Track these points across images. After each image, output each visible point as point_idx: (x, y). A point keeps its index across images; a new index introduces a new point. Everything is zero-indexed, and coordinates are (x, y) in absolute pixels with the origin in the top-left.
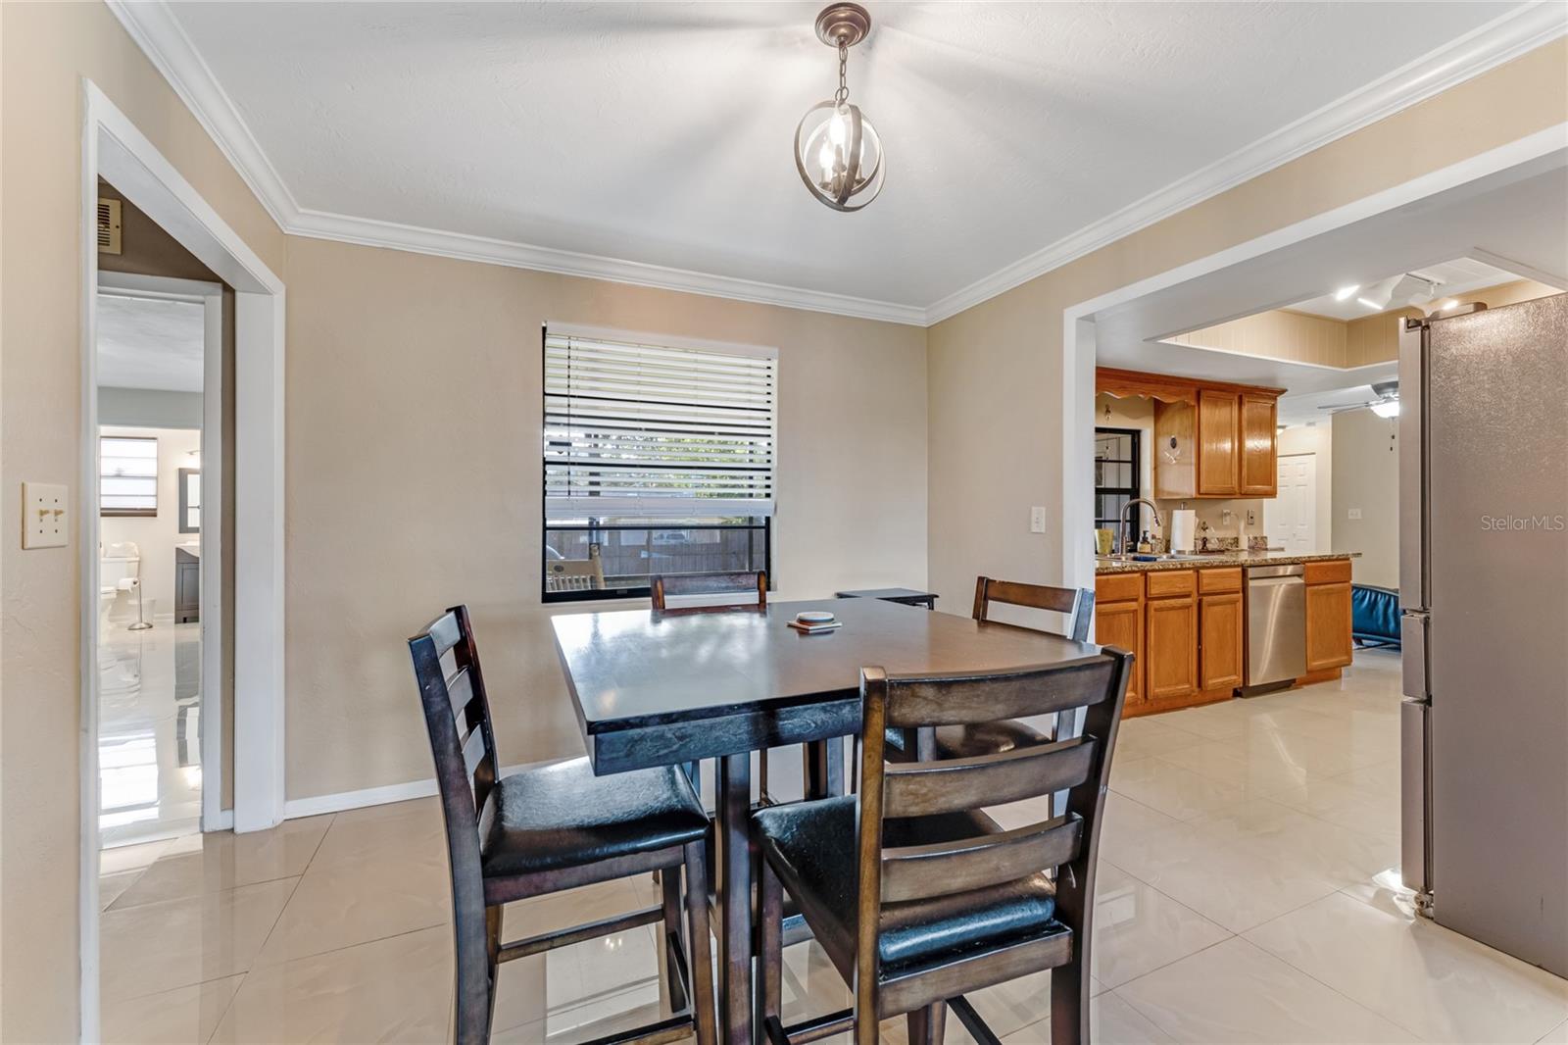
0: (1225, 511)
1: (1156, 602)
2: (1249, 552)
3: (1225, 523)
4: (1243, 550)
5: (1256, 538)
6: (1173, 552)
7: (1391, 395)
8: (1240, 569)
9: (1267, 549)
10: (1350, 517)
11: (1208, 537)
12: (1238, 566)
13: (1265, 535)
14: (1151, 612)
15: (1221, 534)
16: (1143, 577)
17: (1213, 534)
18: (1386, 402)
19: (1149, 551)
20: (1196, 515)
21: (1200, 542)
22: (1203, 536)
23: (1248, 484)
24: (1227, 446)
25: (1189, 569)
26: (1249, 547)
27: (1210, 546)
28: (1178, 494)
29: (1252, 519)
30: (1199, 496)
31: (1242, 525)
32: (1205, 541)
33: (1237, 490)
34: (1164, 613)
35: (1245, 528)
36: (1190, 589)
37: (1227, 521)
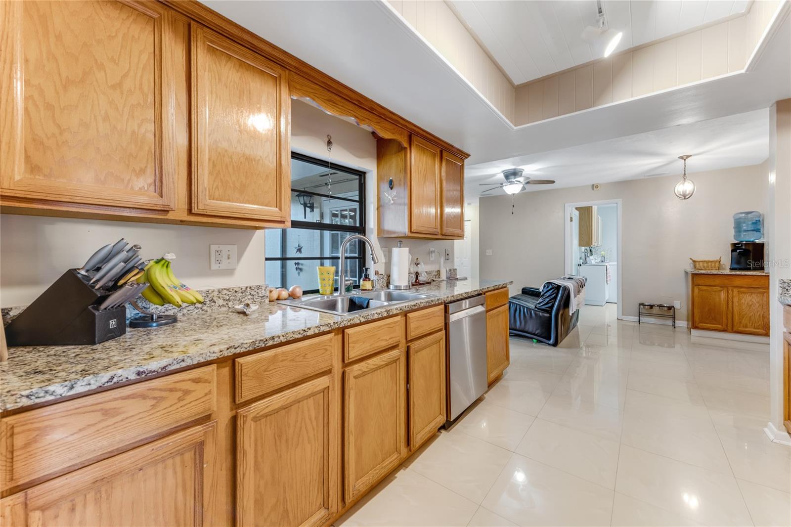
0: (431, 249)
1: (356, 367)
2: (447, 282)
3: (431, 259)
4: (443, 280)
5: (450, 270)
6: (391, 287)
7: (513, 180)
8: (443, 306)
9: (457, 279)
10: (487, 254)
11: (419, 272)
12: (441, 304)
13: (455, 268)
14: (351, 382)
15: (429, 268)
16: (340, 336)
17: (423, 268)
18: (510, 185)
19: (370, 288)
20: (409, 252)
21: (414, 276)
22: (416, 271)
23: (447, 227)
24: (432, 211)
25: (397, 315)
26: (447, 278)
27: (421, 279)
28: (394, 233)
29: (448, 256)
30: (410, 235)
31: (442, 260)
32: (417, 274)
33: (439, 230)
34: (368, 377)
35: (444, 262)
36: (397, 339)
37: (433, 257)
